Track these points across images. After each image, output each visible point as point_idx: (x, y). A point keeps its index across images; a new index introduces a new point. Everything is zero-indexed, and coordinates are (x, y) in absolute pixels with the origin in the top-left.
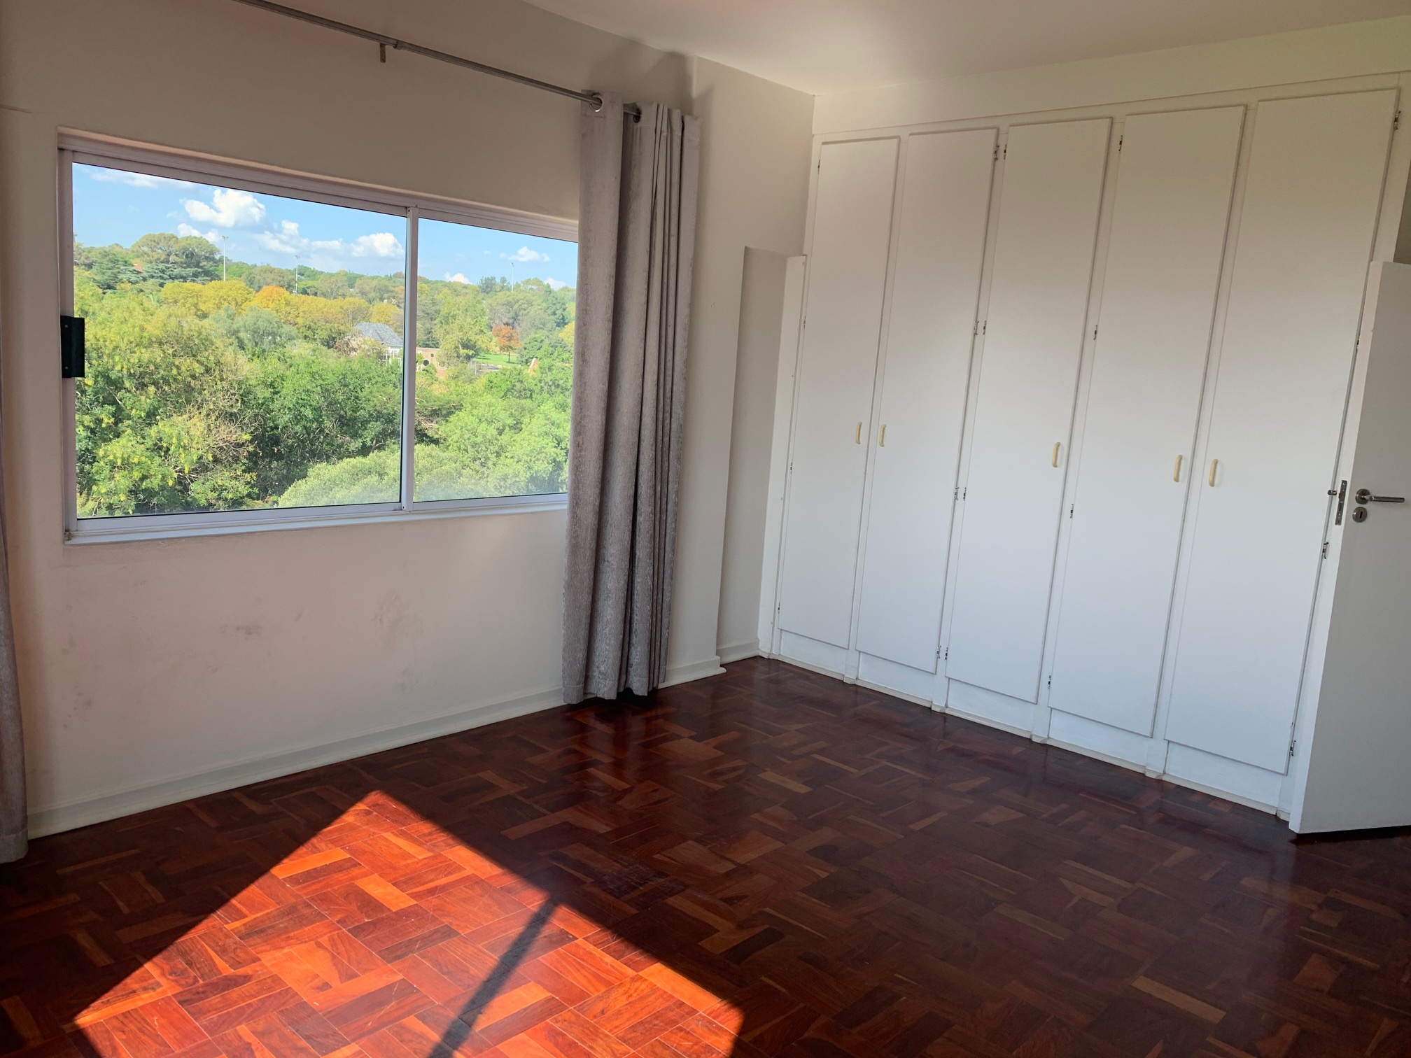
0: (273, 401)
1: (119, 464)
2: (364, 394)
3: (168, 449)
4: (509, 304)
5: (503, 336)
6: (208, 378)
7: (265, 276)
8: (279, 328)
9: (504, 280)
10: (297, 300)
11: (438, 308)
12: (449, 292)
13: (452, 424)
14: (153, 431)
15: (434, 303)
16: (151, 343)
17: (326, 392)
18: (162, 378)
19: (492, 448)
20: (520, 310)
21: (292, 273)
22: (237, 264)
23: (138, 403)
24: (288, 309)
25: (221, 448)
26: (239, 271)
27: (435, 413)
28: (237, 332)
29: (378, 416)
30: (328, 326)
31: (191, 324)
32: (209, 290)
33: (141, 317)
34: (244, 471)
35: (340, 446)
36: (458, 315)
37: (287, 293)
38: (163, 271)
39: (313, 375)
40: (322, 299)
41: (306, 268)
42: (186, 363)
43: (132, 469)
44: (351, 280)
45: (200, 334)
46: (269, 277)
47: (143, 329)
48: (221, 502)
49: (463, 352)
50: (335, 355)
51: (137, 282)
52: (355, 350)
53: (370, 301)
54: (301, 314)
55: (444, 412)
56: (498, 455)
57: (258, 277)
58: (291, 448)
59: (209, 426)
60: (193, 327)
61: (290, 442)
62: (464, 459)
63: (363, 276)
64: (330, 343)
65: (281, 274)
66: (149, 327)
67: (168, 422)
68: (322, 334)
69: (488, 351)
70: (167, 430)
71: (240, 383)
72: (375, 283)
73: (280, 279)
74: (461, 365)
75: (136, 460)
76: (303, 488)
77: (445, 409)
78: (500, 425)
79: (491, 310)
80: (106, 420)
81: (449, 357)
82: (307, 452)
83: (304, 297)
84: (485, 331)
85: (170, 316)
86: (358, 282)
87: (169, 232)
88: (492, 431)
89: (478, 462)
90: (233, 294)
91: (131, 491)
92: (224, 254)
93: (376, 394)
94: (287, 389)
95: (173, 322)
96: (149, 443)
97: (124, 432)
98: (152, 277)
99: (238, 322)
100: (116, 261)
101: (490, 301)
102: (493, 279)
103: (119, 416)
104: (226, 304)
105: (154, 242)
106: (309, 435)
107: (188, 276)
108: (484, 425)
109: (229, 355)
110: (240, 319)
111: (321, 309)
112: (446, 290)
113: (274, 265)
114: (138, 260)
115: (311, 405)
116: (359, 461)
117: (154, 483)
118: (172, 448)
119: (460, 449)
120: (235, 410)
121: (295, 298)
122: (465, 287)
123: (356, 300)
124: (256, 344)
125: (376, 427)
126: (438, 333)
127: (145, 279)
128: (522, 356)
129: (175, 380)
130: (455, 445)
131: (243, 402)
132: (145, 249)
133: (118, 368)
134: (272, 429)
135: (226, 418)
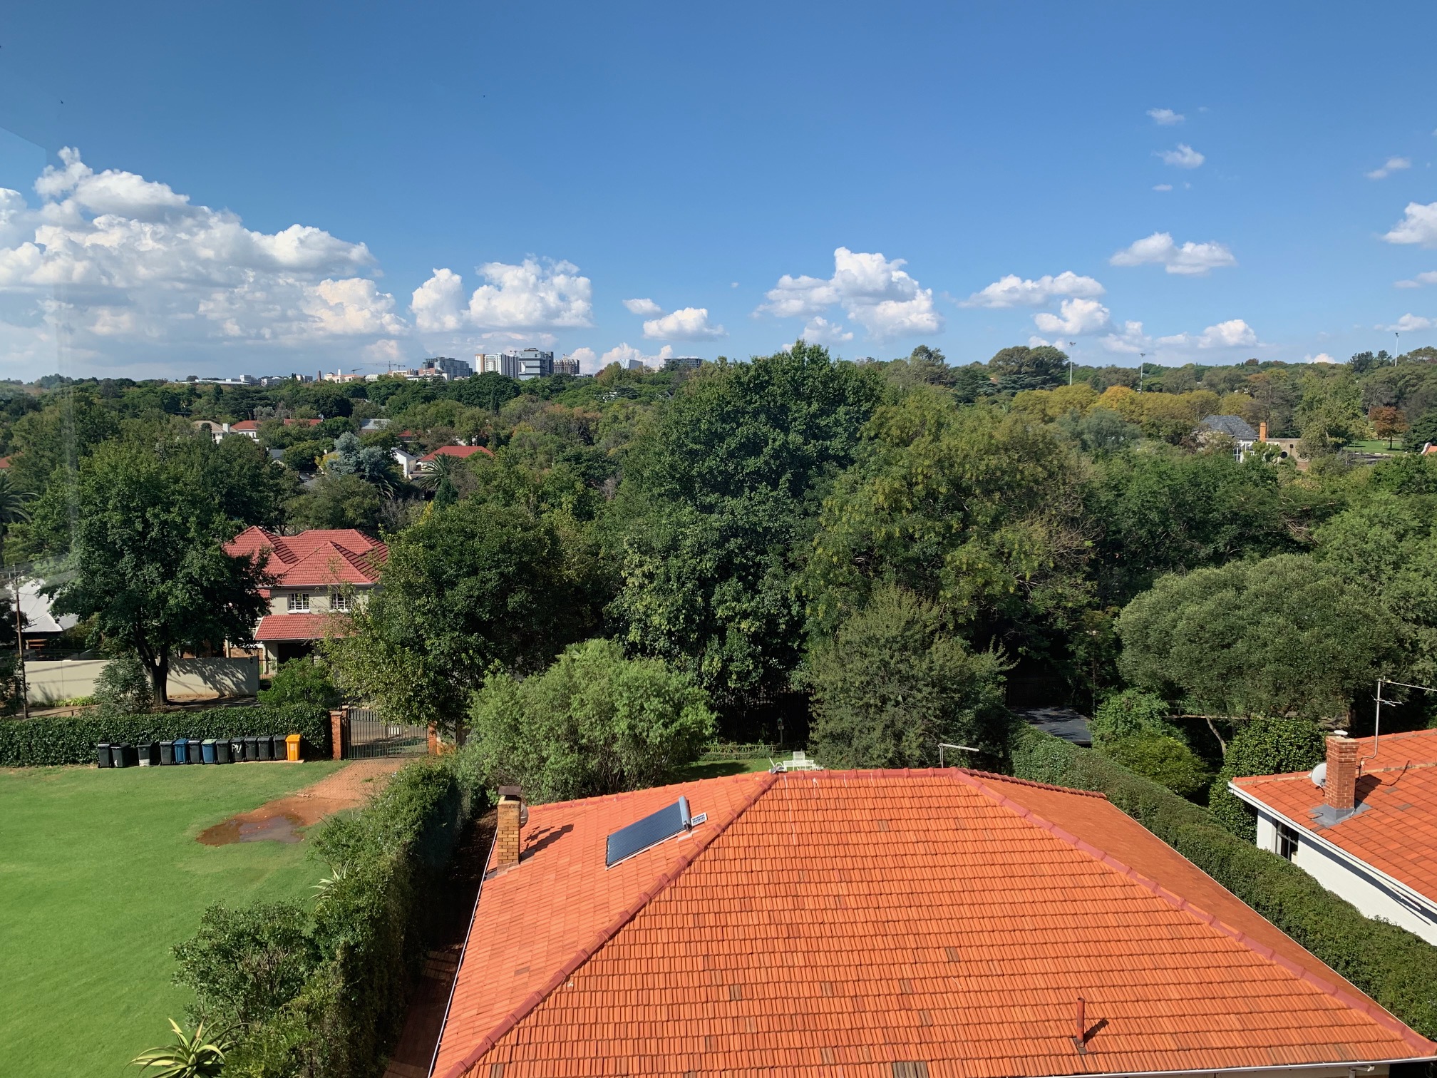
0: (1116, 504)
1: (964, 569)
2: (1218, 493)
3: (1010, 554)
4: (1391, 381)
5: (1384, 419)
6: (1051, 482)
7: (1110, 377)
8: (1122, 427)
9: (1383, 354)
10: (1142, 398)
11: (1300, 393)
12: (1313, 374)
13: (1333, 526)
14: (996, 537)
15: (1295, 388)
16: (998, 449)
17: (1174, 492)
18: (1007, 484)
19: (1388, 557)
20: (1407, 387)
21: (1137, 371)
22: (1083, 368)
23: (984, 508)
24: (1132, 407)
25: (1062, 555)
26: (1085, 374)
27: (1305, 515)
28: (1080, 434)
29: (1235, 517)
30: (1173, 421)
31: (1036, 428)
32: (1055, 396)
33: (989, 425)
34: (1085, 579)
35: (1189, 551)
36: (1326, 399)
37: (1132, 392)
38: (1015, 382)
39: (1160, 474)
40: (1168, 395)
41: (1151, 366)
42: (1029, 468)
43: (976, 575)
44: (1199, 372)
45: (1044, 437)
46: (1114, 377)
47: (991, 437)
48: (1060, 612)
49: (1331, 440)
50: (1181, 452)
51: (992, 394)
52: (1202, 445)
53: (1219, 393)
54: (1146, 412)
55: (1318, 513)
56: (1396, 566)
57: (1102, 379)
58: (1134, 554)
59: (1051, 531)
60: (1037, 432)
61: (1133, 547)
62: (1348, 570)
63: (1211, 367)
64: (1175, 439)
65: (1126, 373)
66: (997, 435)
67: (1011, 528)
68: (1166, 431)
69: (1362, 437)
70: (1009, 536)
71: (1083, 486)
72: (1224, 373)
73: (1125, 378)
74: (1328, 456)
75: (980, 566)
76: (1147, 600)
77: (1320, 509)
78: (1401, 528)
79: (1367, 390)
80: (955, 526)
81: (1313, 447)
82: (1151, 558)
83: (1149, 394)
84: (1360, 414)
85: (1016, 422)
86: (1207, 374)
87: (1021, 345)
88: (1388, 535)
89: (1366, 575)
90: (1078, 397)
91: (973, 597)
92: (1071, 360)
93: (1233, 494)
94: (1132, 490)
95: (1019, 428)
96: (992, 549)
97: (971, 537)
98: (1005, 388)
99: (1083, 424)
100: (974, 377)
101: (1365, 380)
102: (1369, 354)
103: (967, 521)
104: (1072, 408)
105: (1007, 355)
106: (1153, 539)
107: (1038, 384)
108: (1377, 529)
109: (1073, 457)
110: (1084, 420)
111: (1166, 405)
112: (1309, 372)
113: (1119, 365)
114: (994, 374)
115: (1157, 508)
116: (1211, 572)
117: (997, 589)
118: (1014, 553)
119: (1341, 557)
120: (1077, 515)
121: (1139, 395)
122: (1333, 367)
123: (1204, 392)
124: (1100, 445)
125: (1232, 530)
126: (1299, 419)
127: (999, 391)
128: (1410, 440)
129: (1019, 485)
130: (1336, 552)
131: (1085, 506)
132: (1001, 363)
133: (968, 475)
134: (1115, 533)
135: (1067, 523)
